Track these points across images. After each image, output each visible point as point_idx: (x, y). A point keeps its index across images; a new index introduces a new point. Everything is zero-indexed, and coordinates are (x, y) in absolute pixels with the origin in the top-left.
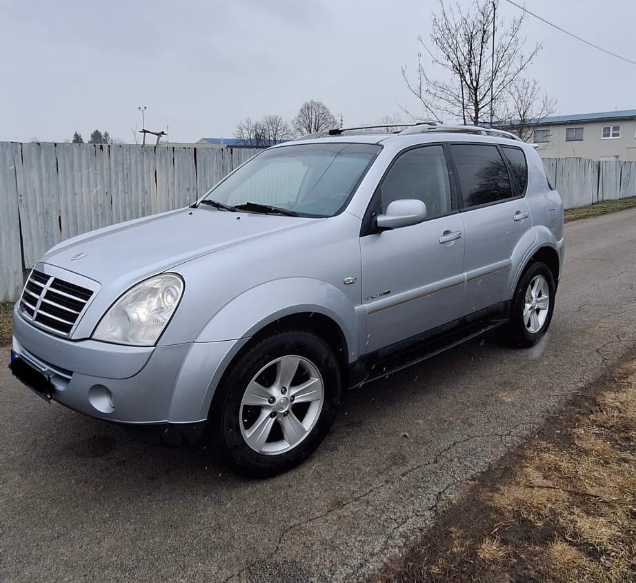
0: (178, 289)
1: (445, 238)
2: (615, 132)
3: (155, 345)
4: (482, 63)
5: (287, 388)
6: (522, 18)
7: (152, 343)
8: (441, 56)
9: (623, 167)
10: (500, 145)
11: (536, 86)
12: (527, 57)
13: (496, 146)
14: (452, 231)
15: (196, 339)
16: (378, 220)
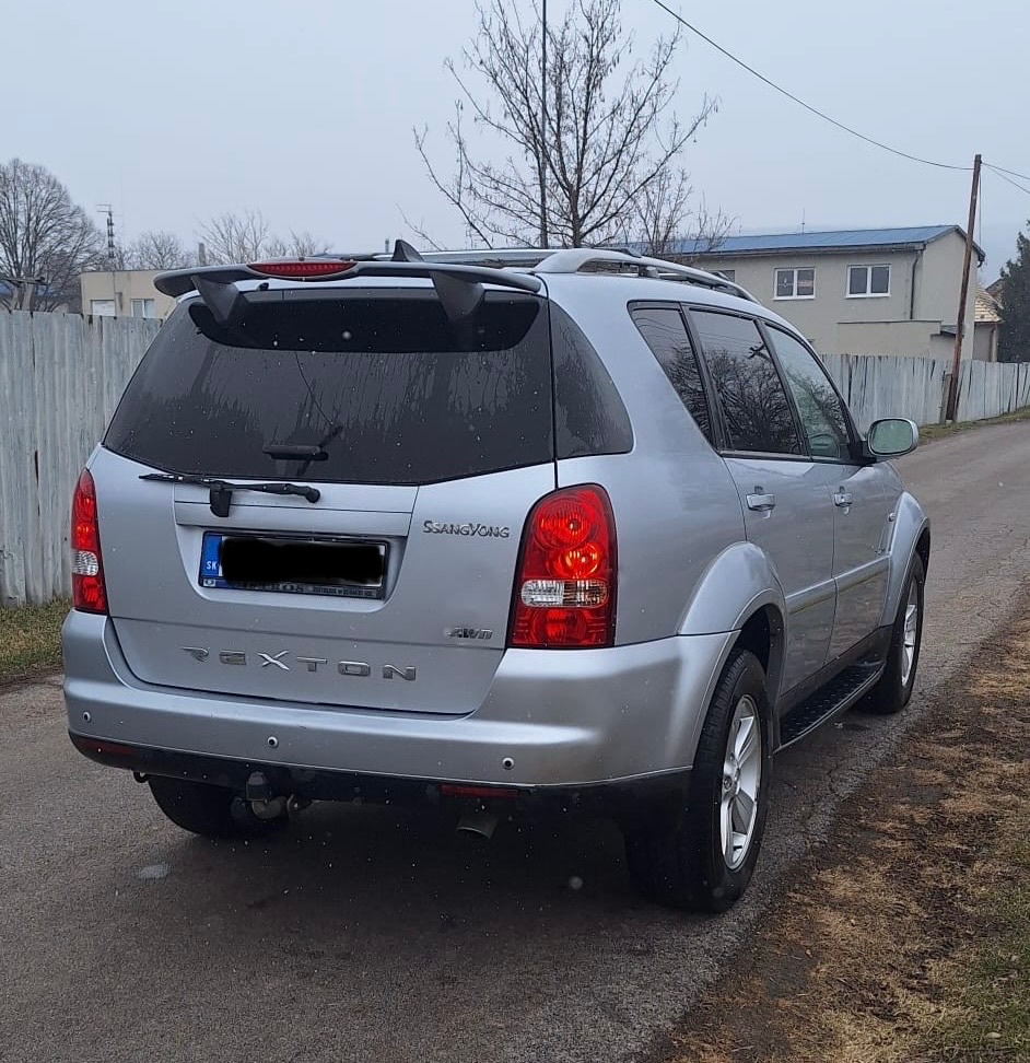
2: (806, 284)
4: (589, 131)
6: (675, 39)
8: (497, 106)
9: (854, 371)
11: (686, 186)
12: (685, 127)
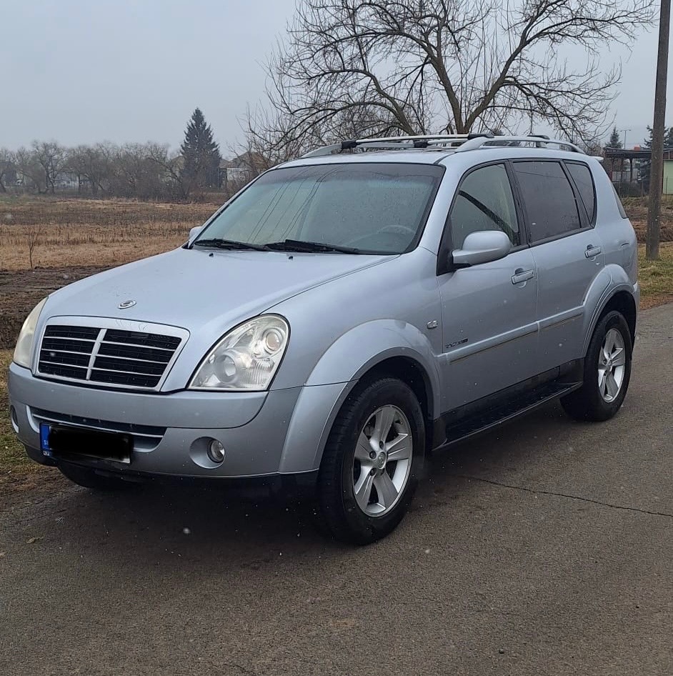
0: (282, 331)
1: (517, 278)
3: (268, 390)
5: (384, 442)
7: (265, 387)
10: (563, 160)
13: (559, 162)
14: (524, 270)
15: (306, 383)
16: (454, 255)
